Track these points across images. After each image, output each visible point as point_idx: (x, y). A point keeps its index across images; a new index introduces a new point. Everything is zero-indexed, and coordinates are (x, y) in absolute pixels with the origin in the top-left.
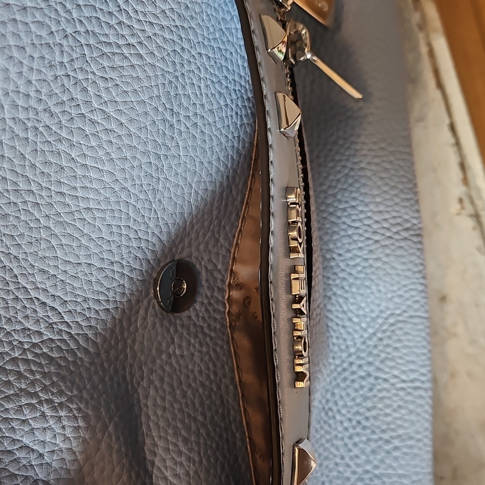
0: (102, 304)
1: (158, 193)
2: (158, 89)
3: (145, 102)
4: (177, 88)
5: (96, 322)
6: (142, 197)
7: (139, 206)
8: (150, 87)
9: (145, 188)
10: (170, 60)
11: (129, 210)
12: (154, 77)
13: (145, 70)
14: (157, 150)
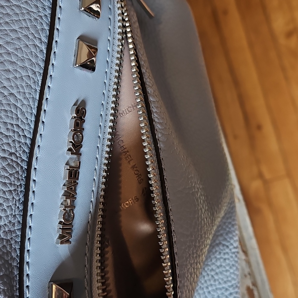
0: (7, 186)
1: (36, 101)
2: (26, 22)
3: (16, 30)
4: (42, 24)
5: (4, 200)
6: (25, 102)
7: (24, 110)
8: (19, 21)
9: (27, 96)
10: (33, 4)
11: (17, 112)
12: (20, 14)
13: (13, 9)
14: (33, 66)
